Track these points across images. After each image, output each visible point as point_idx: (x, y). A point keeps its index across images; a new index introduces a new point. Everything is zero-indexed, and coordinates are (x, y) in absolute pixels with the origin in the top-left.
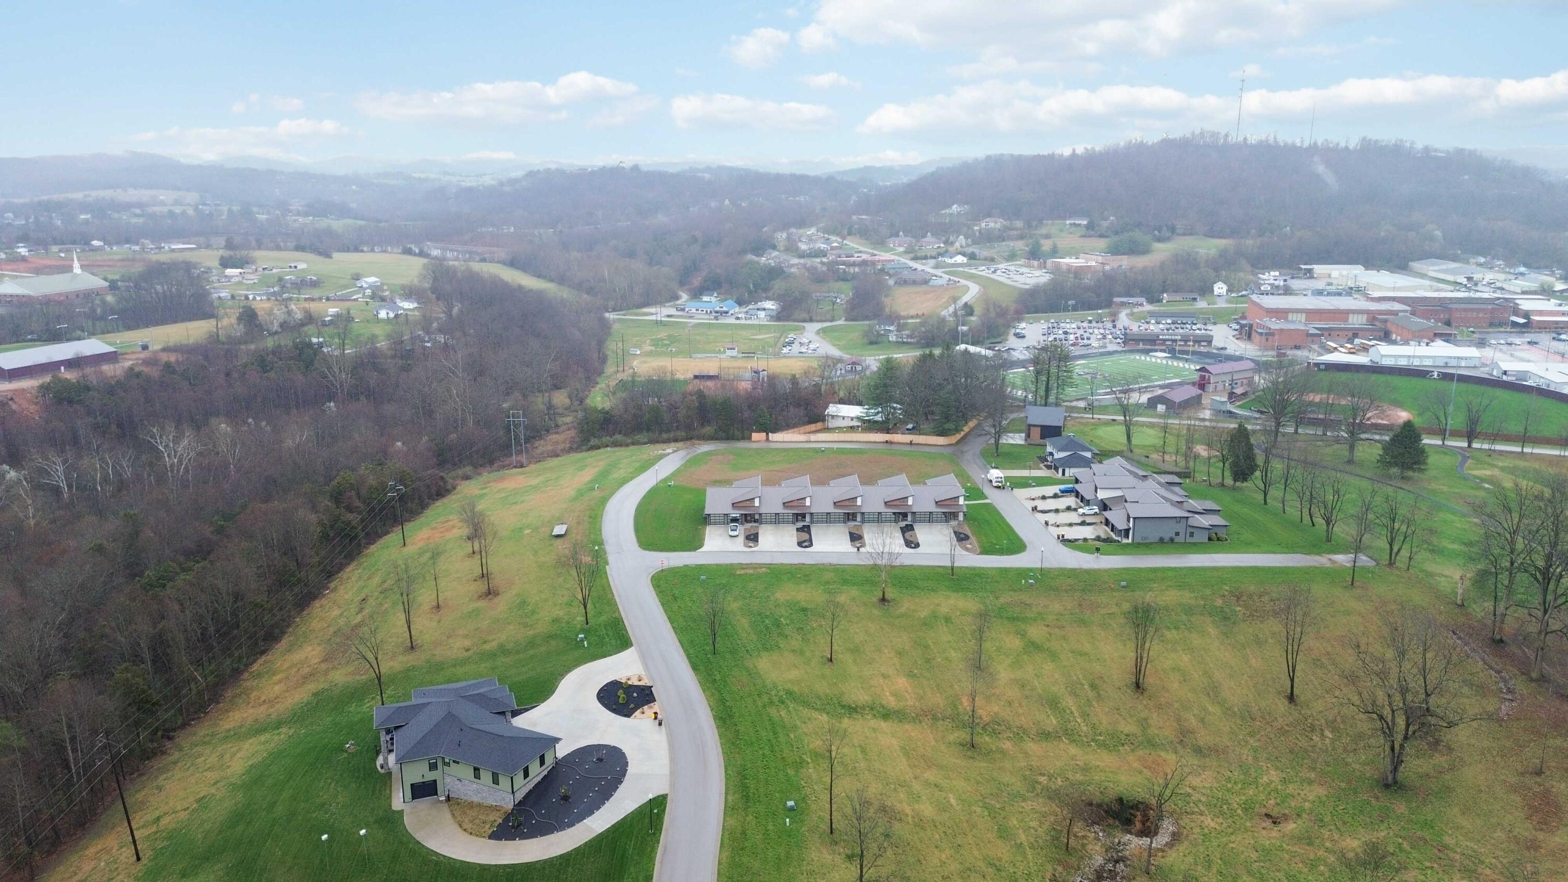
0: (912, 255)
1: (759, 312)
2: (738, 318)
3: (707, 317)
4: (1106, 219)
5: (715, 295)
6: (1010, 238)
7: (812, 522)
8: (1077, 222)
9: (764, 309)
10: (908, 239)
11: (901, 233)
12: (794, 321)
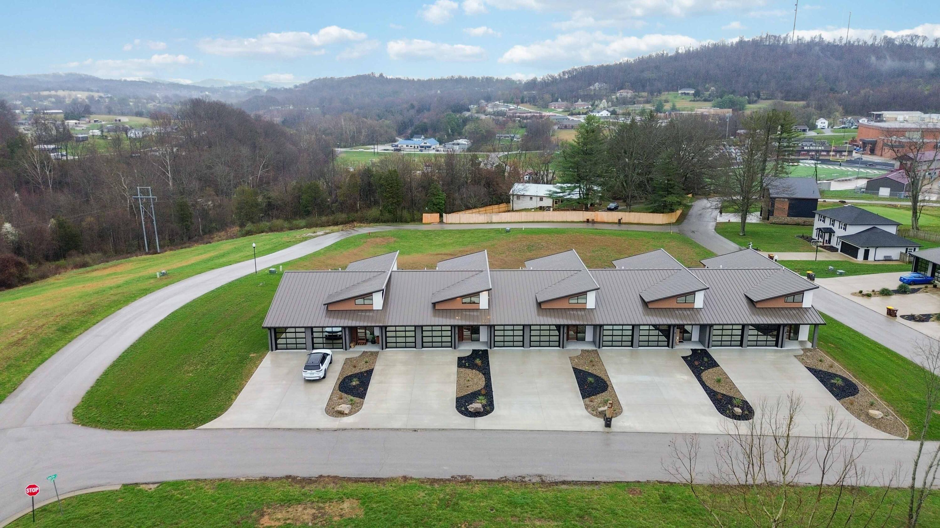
0: (569, 113)
1: (455, 146)
2: (438, 151)
3: (413, 150)
4: (707, 90)
5: (423, 137)
6: (639, 103)
7: (492, 343)
8: (686, 92)
9: (458, 144)
10: (565, 103)
11: (560, 100)
12: (481, 152)
